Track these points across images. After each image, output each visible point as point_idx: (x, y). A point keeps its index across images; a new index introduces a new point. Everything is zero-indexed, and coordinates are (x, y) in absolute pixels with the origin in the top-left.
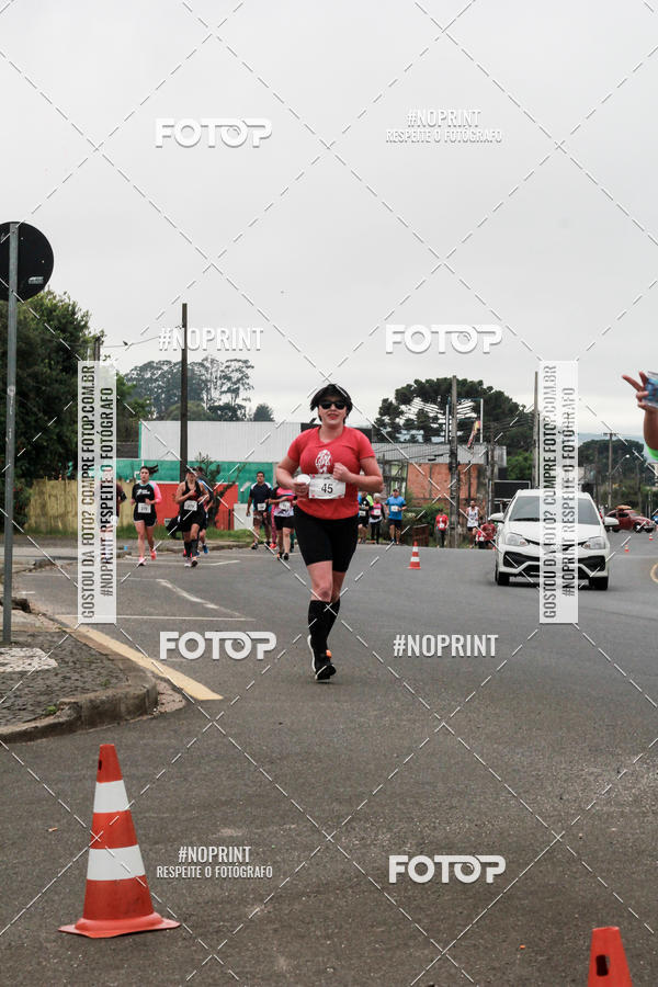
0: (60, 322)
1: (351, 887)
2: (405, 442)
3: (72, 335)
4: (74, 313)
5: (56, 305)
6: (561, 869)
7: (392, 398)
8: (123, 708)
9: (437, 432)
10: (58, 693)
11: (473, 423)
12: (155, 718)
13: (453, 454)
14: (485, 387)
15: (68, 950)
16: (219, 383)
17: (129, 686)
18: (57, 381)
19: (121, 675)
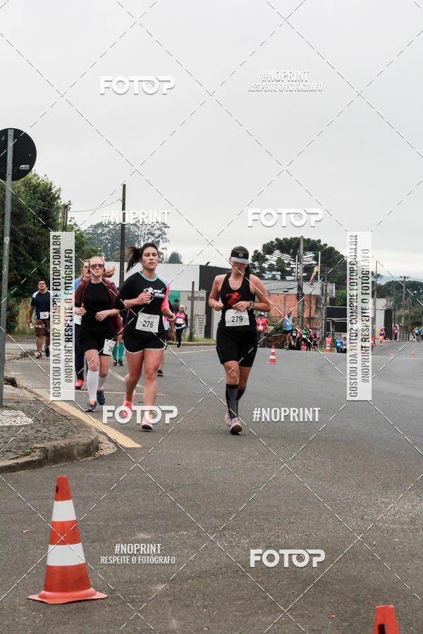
0: (42, 195)
1: (221, 574)
2: (269, 279)
3: (49, 204)
4: (50, 189)
5: (39, 184)
6: (361, 565)
7: (260, 250)
8: (75, 452)
9: (290, 273)
10: (33, 441)
11: (313, 267)
12: (97, 459)
13: (300, 288)
14: (322, 244)
15: (33, 612)
16: (146, 237)
17: (80, 437)
18: (38, 233)
19: (75, 430)
